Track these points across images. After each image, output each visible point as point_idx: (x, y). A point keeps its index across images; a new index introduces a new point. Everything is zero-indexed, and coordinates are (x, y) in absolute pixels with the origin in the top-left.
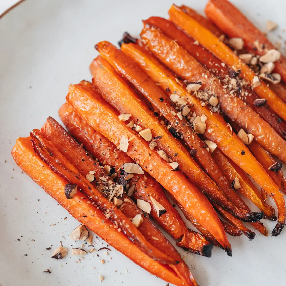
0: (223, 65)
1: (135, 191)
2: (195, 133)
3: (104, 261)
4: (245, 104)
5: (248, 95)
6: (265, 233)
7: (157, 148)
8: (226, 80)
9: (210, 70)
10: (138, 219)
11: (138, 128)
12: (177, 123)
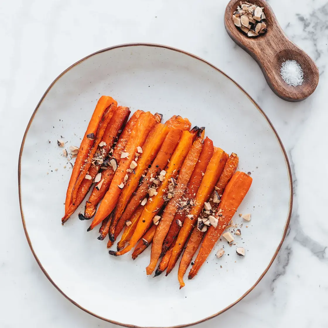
0: (195, 194)
1: (105, 170)
2: (146, 192)
3: (65, 167)
4: (174, 214)
5: (181, 215)
6: (109, 247)
7: (129, 173)
8: (184, 199)
9: (187, 188)
10: (89, 177)
11: (136, 159)
12: (146, 180)
